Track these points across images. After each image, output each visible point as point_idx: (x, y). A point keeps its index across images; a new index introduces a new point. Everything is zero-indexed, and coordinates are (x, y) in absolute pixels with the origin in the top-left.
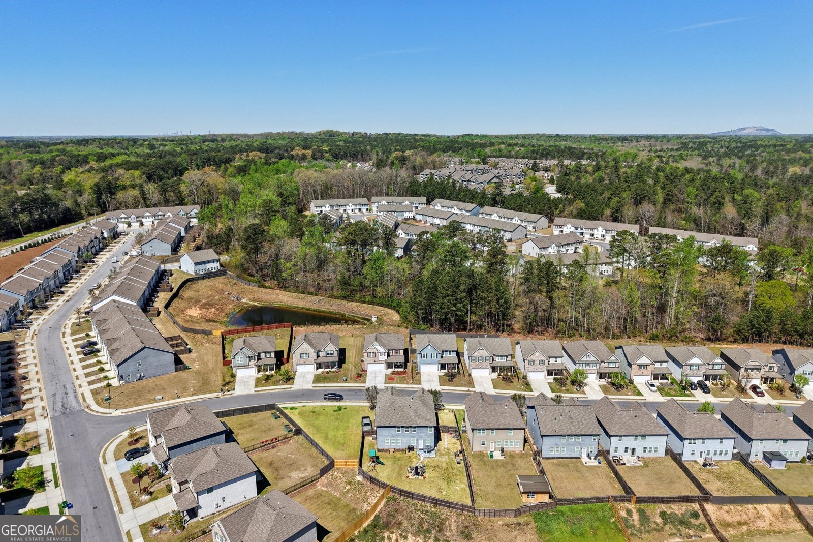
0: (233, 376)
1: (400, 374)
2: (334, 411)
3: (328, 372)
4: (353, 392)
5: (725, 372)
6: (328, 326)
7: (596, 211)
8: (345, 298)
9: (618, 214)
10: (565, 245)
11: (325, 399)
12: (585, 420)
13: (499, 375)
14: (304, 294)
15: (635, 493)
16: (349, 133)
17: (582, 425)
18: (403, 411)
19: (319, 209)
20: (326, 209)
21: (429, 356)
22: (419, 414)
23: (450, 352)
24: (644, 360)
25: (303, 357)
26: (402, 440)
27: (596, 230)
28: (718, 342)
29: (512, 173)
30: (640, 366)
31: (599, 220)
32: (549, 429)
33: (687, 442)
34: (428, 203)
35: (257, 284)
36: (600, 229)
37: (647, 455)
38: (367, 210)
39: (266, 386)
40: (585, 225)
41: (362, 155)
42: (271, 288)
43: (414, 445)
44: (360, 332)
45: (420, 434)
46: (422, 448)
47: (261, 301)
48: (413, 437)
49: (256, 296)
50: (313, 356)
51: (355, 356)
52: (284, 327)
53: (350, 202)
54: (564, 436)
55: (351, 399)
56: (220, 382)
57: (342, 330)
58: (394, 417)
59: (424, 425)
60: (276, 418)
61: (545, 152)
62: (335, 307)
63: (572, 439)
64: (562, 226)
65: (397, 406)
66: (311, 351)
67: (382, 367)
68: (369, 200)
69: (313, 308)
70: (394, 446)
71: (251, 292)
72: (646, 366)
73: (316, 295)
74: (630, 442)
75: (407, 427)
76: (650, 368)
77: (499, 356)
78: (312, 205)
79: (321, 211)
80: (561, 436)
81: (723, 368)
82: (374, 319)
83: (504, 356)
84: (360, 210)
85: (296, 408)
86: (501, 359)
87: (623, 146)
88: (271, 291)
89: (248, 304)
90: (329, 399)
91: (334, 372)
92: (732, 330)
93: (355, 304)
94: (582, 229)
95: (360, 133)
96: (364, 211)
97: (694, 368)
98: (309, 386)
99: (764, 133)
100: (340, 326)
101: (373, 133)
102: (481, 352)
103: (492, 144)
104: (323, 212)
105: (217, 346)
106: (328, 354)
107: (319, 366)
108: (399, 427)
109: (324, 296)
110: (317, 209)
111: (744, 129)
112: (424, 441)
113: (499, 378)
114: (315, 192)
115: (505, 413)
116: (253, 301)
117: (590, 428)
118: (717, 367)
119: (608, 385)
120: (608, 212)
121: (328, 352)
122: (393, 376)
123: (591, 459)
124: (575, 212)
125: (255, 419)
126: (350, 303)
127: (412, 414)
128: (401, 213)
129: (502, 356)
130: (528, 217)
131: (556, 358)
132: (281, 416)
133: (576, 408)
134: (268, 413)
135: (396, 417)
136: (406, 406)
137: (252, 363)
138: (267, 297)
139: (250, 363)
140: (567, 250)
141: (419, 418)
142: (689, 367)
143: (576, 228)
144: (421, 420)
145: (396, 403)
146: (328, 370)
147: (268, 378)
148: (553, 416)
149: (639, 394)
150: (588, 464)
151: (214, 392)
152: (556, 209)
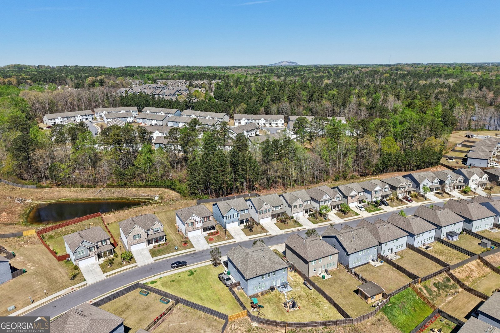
0: (76, 268)
1: (215, 234)
2: (189, 275)
3: (159, 246)
4: (190, 257)
5: (391, 192)
6: (130, 210)
7: (256, 109)
8: (122, 186)
9: (269, 110)
10: (250, 131)
11: (173, 268)
12: (367, 237)
13: (277, 220)
14: (83, 188)
15: (419, 276)
16: (34, 66)
17: (367, 241)
18: (262, 262)
19: (53, 121)
20: (58, 121)
21: (232, 216)
22: (273, 261)
23: (244, 210)
24: (354, 193)
25: (136, 238)
26: (266, 283)
27: (260, 120)
28: (367, 176)
29: (181, 89)
30: (352, 197)
31: (258, 114)
32: (351, 249)
33: (416, 236)
34: (140, 111)
35: (35, 186)
36: (262, 119)
37: (399, 250)
38: (93, 119)
39: (113, 269)
40: (253, 117)
41: (59, 80)
42: (50, 188)
43: (274, 285)
44: (160, 209)
45: (278, 276)
46: (279, 285)
47: (46, 199)
48: (273, 279)
49: (38, 196)
50: (144, 235)
51: (170, 229)
52: (94, 217)
53: (78, 114)
54: (361, 251)
55: (193, 263)
56: (66, 278)
57: (144, 211)
58: (258, 268)
59: (281, 268)
60: (146, 295)
61: (191, 76)
62: (117, 194)
63: (364, 252)
64: (239, 119)
65: (255, 259)
66: (143, 232)
67: (199, 232)
68: (93, 111)
69: (97, 197)
70: (261, 290)
71: (32, 193)
72: (355, 196)
73: (95, 187)
74: (391, 245)
75: (269, 273)
76: (357, 197)
77: (275, 207)
78: (45, 118)
79: (55, 123)
80: (359, 251)
81: (389, 190)
82: (157, 198)
83: (279, 206)
84: (87, 119)
85: (156, 282)
86: (277, 209)
87: (230, 72)
88: (51, 190)
89: (35, 203)
90: (177, 267)
91: (163, 245)
92: (375, 168)
93: (134, 189)
94: (252, 121)
95: (44, 66)
96: (91, 120)
97: (377, 193)
98: (151, 260)
99: (291, 64)
100: (140, 208)
101: (55, 66)
102: (265, 206)
103: (153, 72)
104: (56, 123)
105: (39, 245)
106: (156, 231)
107: (149, 242)
108: (263, 275)
109: (102, 186)
110: (51, 121)
111: (282, 62)
112: (280, 280)
113: (278, 222)
114: (44, 107)
115: (322, 245)
116: (38, 200)
117: (372, 242)
118: (386, 190)
119: (339, 212)
120: (262, 109)
121: (155, 230)
122: (211, 237)
123: (375, 262)
124: (242, 110)
125: (127, 301)
126: (129, 189)
127: (268, 262)
128: (124, 119)
129: (277, 207)
130: (216, 115)
131: (307, 201)
132: (149, 292)
133: (359, 231)
134: (136, 293)
135: (259, 268)
136: (262, 257)
137: (93, 252)
138: (49, 196)
139: (91, 253)
140: (252, 134)
141: (275, 264)
142: (374, 193)
143: (248, 120)
144: (276, 265)
145: (253, 257)
146: (158, 244)
147: (111, 262)
148: (349, 239)
149: (357, 214)
150: (377, 266)
151: (67, 287)
152: (230, 109)
